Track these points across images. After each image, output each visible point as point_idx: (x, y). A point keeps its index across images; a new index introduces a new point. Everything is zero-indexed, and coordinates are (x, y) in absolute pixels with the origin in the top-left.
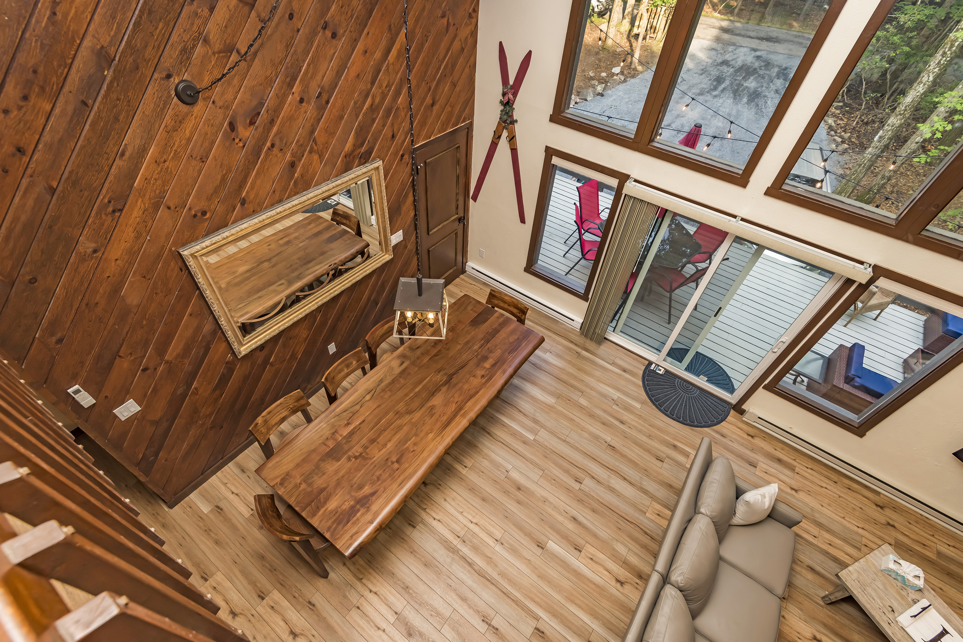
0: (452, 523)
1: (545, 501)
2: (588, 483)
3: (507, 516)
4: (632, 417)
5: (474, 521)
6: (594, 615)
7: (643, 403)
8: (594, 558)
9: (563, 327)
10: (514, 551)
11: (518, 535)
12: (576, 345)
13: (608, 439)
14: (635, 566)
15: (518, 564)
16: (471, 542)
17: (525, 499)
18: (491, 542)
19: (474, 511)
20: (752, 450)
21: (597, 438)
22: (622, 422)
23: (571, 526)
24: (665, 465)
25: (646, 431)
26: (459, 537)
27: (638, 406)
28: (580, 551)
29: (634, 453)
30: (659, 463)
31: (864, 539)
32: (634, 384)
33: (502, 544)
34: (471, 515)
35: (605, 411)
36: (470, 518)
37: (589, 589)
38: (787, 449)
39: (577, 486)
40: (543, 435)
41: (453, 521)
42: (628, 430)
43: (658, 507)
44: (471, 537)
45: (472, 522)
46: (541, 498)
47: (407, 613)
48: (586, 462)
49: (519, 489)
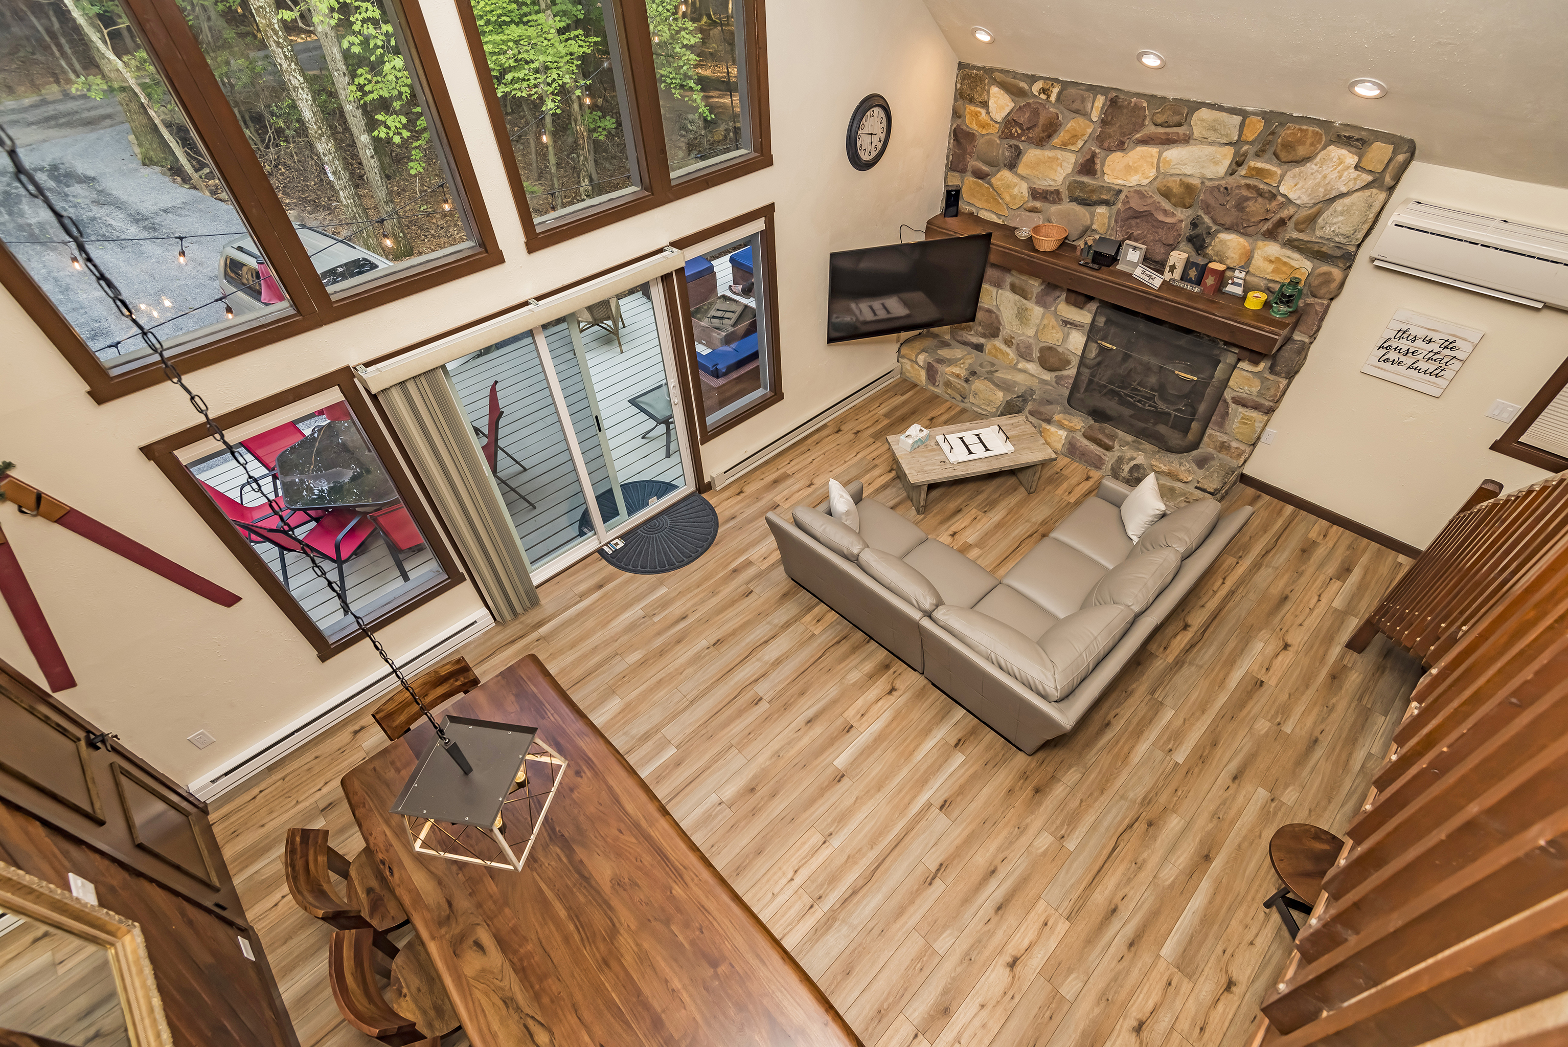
0: (787, 916)
1: (777, 755)
2: (761, 689)
3: (791, 819)
4: (678, 603)
5: (789, 876)
6: (926, 732)
7: (661, 583)
8: (862, 712)
9: (472, 646)
10: (843, 818)
11: (821, 808)
12: (521, 637)
13: (704, 643)
14: (875, 667)
15: (860, 816)
16: (822, 885)
17: (771, 783)
18: (825, 853)
19: (775, 873)
20: (758, 499)
21: (696, 659)
22: (684, 618)
23: (817, 730)
24: (756, 591)
25: (704, 594)
26: (812, 906)
27: (663, 590)
28: (852, 727)
29: (733, 619)
30: (752, 597)
31: (868, 457)
32: (627, 582)
33: (831, 834)
34: (780, 878)
35: (659, 634)
36: (784, 881)
37: (898, 730)
38: (763, 469)
39: (764, 706)
40: (674, 731)
41: (786, 913)
42: (697, 615)
43: (808, 618)
44: (815, 885)
45: (792, 879)
46: (773, 760)
47: (916, 1014)
48: (732, 683)
49: (753, 790)
